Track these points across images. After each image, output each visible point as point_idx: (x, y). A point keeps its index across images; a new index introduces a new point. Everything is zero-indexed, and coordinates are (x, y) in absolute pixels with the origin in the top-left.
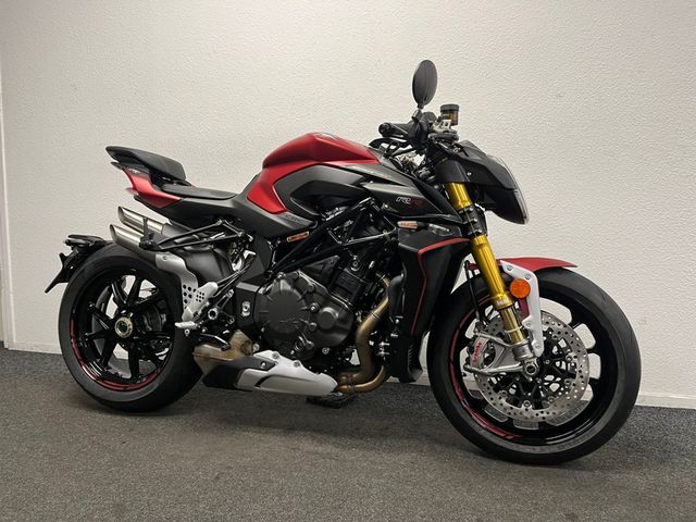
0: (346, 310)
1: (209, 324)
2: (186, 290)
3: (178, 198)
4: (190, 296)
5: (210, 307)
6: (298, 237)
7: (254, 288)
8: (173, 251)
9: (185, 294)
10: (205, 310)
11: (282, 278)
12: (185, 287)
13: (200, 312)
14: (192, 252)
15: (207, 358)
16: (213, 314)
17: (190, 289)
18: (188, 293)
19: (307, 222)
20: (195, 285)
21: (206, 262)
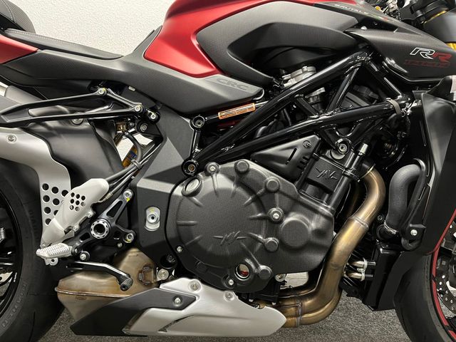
0: (326, 217)
1: (90, 246)
2: (49, 192)
3: (34, 49)
4: (56, 202)
5: (95, 217)
6: (236, 111)
7: (166, 187)
8: (25, 127)
9: (47, 199)
10: (86, 224)
11: (217, 172)
12: (46, 187)
13: (76, 227)
14: (60, 132)
15: (81, 295)
16: (100, 229)
17: (55, 190)
18: (53, 196)
19: (252, 89)
20: (65, 183)
21: (82, 149)
